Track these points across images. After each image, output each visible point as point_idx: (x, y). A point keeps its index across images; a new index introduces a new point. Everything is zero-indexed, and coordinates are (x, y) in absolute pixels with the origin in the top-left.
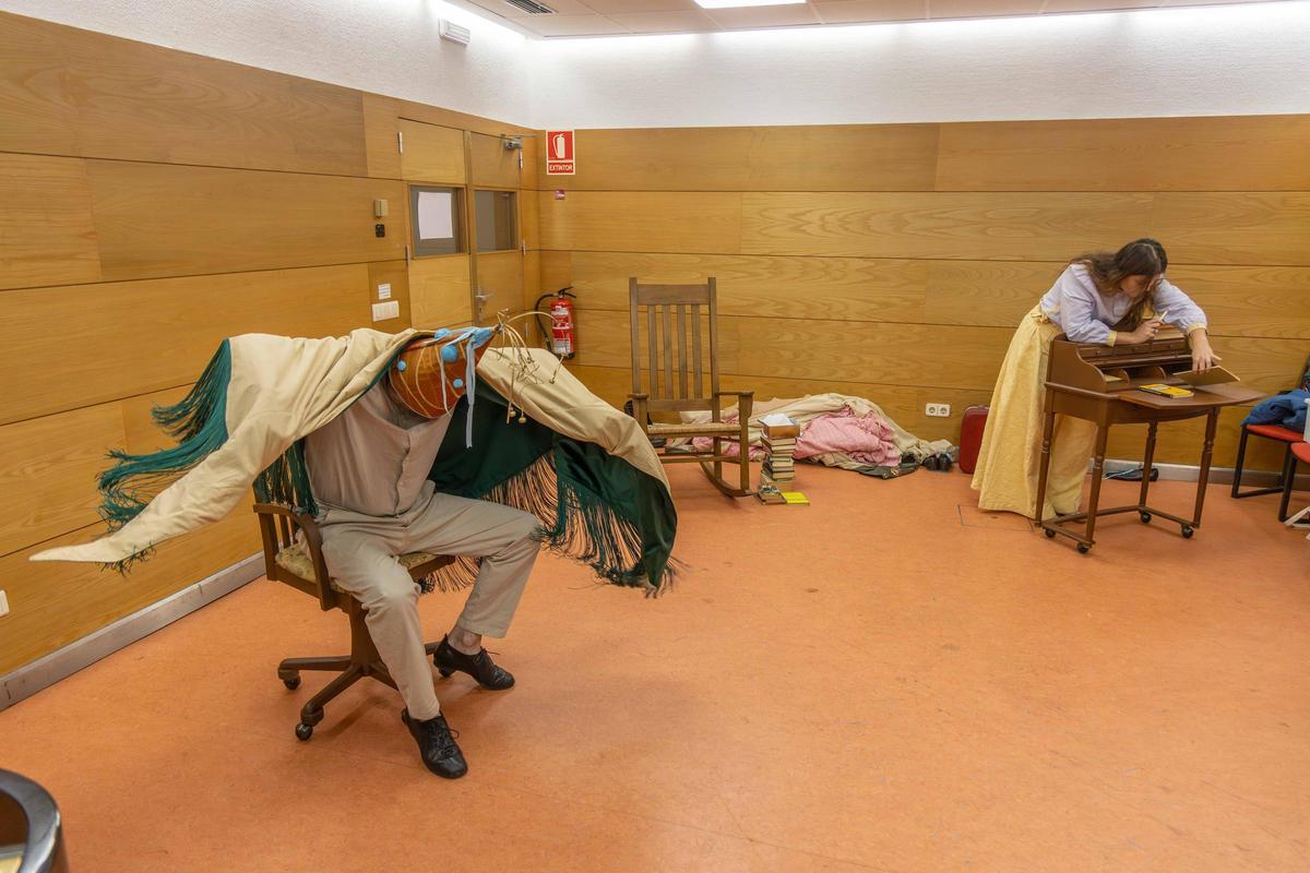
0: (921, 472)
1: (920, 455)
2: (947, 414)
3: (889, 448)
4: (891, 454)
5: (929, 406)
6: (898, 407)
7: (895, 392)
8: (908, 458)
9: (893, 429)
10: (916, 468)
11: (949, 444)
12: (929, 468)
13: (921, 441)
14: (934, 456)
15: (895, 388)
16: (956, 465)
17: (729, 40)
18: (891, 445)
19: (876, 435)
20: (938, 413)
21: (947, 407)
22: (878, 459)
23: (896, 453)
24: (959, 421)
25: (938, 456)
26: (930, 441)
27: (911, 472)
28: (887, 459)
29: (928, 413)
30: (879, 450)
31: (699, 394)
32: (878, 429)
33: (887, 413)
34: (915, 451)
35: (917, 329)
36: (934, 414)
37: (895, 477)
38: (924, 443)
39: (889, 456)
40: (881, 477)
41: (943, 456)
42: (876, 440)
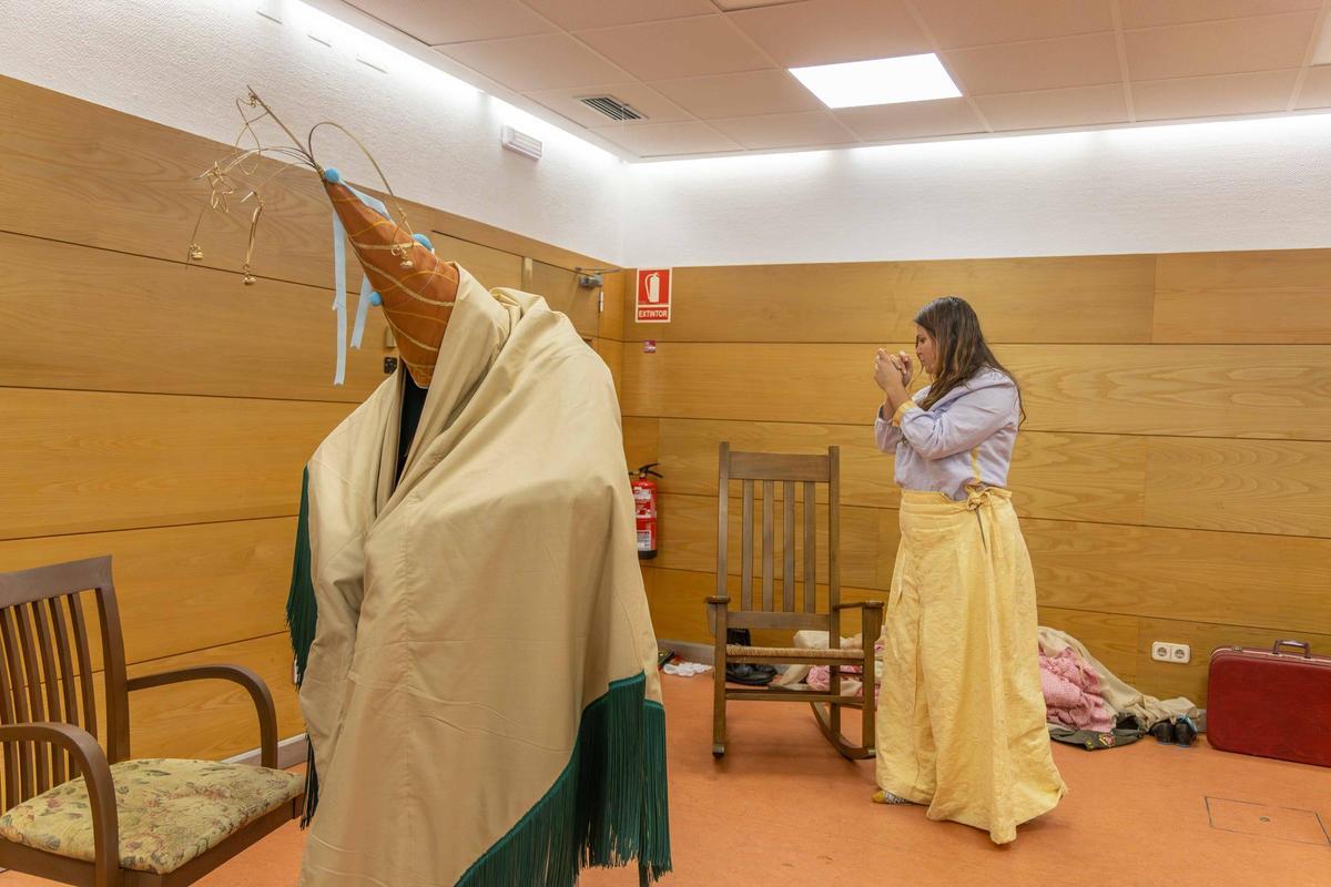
0: (1148, 744)
1: (1146, 718)
2: (1185, 659)
3: (1097, 705)
4: (1099, 714)
5: (1157, 645)
6: (1111, 646)
7: (1104, 622)
8: (1127, 722)
9: (1102, 676)
10: (1139, 737)
11: (1191, 705)
12: (1160, 739)
13: (1147, 698)
14: (1168, 721)
15: (1104, 617)
16: (1203, 738)
17: (871, 156)
18: (1100, 701)
19: (1076, 683)
20: (1171, 657)
21: (1185, 648)
22: (1080, 720)
23: (1107, 712)
24: (1204, 671)
25: (1173, 721)
26: (1161, 700)
27: (1132, 742)
28: (1094, 721)
29: (1156, 656)
30: (1082, 707)
31: (812, 607)
32: (1079, 676)
33: (1095, 653)
34: (1138, 712)
35: (1135, 532)
36: (1166, 658)
37: (1106, 748)
38: (1151, 701)
39: (1096, 716)
40: (1083, 746)
41: (1181, 721)
42: (1077, 690)
